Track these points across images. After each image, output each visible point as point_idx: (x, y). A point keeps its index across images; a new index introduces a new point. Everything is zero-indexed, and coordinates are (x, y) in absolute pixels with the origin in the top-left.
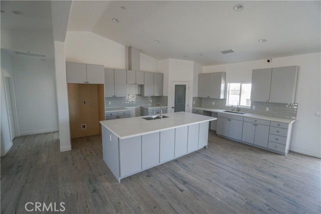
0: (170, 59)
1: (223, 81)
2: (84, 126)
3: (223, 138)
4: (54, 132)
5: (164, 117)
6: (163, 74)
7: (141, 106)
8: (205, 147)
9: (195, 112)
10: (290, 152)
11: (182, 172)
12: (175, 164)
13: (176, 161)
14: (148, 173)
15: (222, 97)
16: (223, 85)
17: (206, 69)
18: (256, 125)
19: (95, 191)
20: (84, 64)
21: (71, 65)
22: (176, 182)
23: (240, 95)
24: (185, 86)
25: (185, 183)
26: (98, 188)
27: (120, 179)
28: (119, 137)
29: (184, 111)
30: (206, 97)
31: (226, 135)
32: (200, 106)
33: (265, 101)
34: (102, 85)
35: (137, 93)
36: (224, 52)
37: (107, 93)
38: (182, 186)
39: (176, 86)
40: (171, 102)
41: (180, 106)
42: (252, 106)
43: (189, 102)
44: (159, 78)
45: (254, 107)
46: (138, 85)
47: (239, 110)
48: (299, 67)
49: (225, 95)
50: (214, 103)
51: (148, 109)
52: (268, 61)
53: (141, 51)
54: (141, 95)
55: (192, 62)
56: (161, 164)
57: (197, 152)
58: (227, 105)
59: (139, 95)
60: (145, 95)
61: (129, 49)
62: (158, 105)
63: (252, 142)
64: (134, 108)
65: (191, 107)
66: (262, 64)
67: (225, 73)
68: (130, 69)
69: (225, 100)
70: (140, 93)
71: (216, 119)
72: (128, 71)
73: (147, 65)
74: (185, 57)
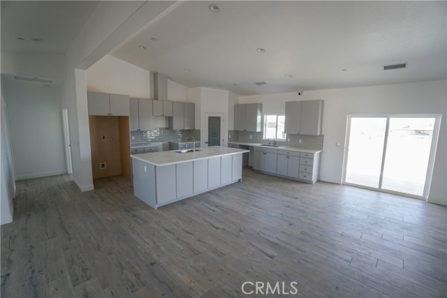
0: (202, 88)
1: (259, 112)
2: (103, 165)
3: (259, 172)
4: (62, 175)
5: (196, 150)
6: (194, 104)
7: (170, 141)
8: (239, 180)
9: (230, 146)
10: (319, 181)
11: (215, 199)
12: (209, 195)
13: (210, 192)
14: (183, 202)
15: (258, 130)
16: (259, 118)
17: (243, 100)
18: (288, 157)
19: (134, 216)
20: (107, 94)
21: (93, 95)
22: (209, 206)
23: (276, 127)
24: (219, 118)
25: (217, 206)
26: (136, 214)
27: (157, 206)
28: (156, 165)
29: (219, 145)
30: (242, 130)
31: (262, 170)
32: (238, 141)
33: (296, 133)
34: (127, 118)
35: (164, 126)
36: (258, 84)
37: (132, 127)
38: (213, 208)
39: (210, 118)
40: (204, 136)
41: (214, 140)
42: (287, 139)
43: (224, 136)
44: (190, 109)
45: (289, 140)
46: (166, 117)
47: (275, 143)
48: (323, 102)
49: (262, 128)
50: (251, 137)
51: (178, 145)
52: (299, 94)
53: (168, 78)
54: (169, 128)
55: (226, 92)
56: (194, 195)
57: (231, 185)
58: (264, 138)
59: (166, 129)
60: (174, 129)
61: (155, 76)
62: (190, 140)
63: (285, 175)
64: (161, 143)
65: (226, 141)
66: (293, 97)
67: (261, 105)
68: (156, 98)
69: (261, 133)
70: (167, 127)
71: (249, 151)
72: (155, 101)
73: (176, 93)
74: (220, 86)
